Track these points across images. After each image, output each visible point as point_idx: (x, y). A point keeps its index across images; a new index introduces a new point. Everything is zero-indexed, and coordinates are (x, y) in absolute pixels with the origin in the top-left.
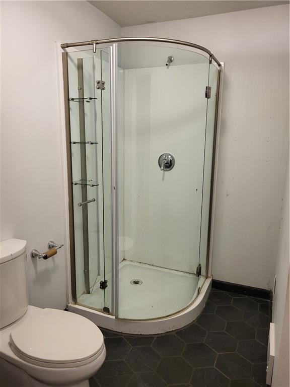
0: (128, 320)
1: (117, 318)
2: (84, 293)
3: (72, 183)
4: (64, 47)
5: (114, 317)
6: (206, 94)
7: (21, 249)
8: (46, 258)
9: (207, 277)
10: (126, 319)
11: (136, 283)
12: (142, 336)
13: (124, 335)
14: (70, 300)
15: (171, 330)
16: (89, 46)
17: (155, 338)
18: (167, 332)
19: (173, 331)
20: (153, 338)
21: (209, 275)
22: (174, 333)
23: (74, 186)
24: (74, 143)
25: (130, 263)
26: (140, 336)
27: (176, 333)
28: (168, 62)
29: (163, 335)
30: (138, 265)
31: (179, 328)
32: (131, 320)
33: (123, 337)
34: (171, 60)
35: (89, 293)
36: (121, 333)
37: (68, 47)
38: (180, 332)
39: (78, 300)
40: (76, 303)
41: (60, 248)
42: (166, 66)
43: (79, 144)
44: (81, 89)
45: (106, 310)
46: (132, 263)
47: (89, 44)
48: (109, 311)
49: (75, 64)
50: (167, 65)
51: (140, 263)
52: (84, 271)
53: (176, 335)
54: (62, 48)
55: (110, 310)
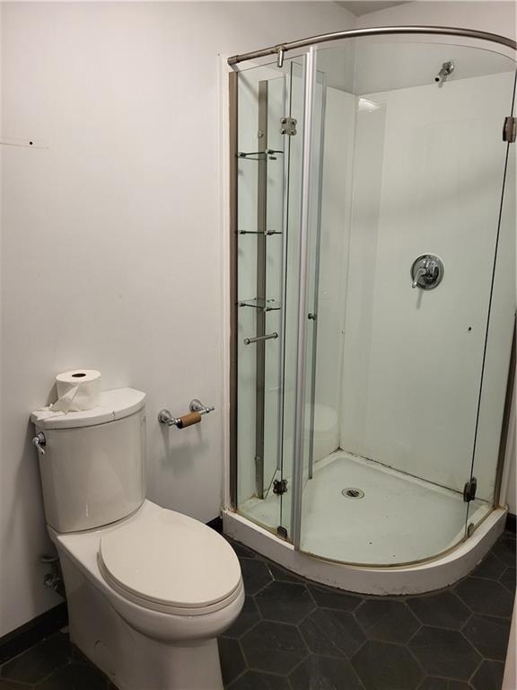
0: (316, 557)
1: (297, 549)
2: (254, 496)
3: (237, 304)
4: (234, 61)
5: (292, 547)
6: (504, 133)
7: (133, 404)
8: (180, 425)
9: (495, 506)
10: (312, 555)
11: (352, 494)
12: (341, 592)
13: (308, 582)
14: (227, 503)
15: (398, 593)
16: (272, 55)
17: (364, 601)
18: (388, 595)
19: (401, 595)
20: (360, 600)
21: (502, 503)
22: (402, 600)
23: (240, 309)
24: (243, 233)
25: (350, 456)
26: (337, 591)
27: (407, 601)
28: (440, 74)
29: (379, 598)
30: (363, 462)
31: (416, 592)
32: (321, 558)
33: (305, 585)
34: (448, 70)
35: (262, 498)
36: (304, 577)
37: (238, 62)
38: (415, 601)
39: (240, 507)
40: (236, 510)
41: (208, 412)
42: (437, 83)
43: (256, 235)
44: (263, 136)
45: (281, 532)
46: (353, 458)
47: (273, 53)
48: (286, 534)
49: (254, 93)
50: (437, 80)
51: (368, 459)
52: (255, 459)
53: (406, 605)
54: (230, 65)
55: (289, 533)
